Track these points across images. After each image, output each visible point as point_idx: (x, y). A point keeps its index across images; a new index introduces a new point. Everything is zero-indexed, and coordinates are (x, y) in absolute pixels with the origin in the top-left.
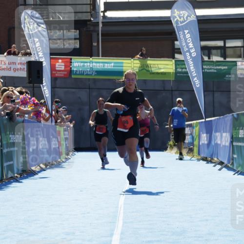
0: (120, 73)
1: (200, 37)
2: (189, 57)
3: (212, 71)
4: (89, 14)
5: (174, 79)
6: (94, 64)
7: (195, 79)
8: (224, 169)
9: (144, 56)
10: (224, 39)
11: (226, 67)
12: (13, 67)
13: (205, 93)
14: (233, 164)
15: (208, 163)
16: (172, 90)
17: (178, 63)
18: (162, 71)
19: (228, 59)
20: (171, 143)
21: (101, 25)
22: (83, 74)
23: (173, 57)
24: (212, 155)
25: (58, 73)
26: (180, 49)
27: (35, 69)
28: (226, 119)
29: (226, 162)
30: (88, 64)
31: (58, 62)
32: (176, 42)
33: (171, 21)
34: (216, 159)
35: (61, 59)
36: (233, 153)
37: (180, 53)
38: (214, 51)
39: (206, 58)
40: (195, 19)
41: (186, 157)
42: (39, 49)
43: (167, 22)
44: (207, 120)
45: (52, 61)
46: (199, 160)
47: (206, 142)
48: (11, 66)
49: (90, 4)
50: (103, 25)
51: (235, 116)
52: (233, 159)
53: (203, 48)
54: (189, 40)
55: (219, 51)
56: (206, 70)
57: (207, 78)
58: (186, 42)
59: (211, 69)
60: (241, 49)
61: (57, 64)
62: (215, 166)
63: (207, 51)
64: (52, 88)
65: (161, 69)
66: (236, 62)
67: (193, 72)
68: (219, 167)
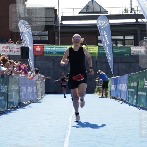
1: (111, 34)
3: (118, 52)
4: (53, 22)
5: (98, 56)
6: (56, 48)
7: (109, 56)
8: (124, 103)
10: (124, 36)
11: (125, 50)
13: (114, 63)
14: (128, 100)
15: (115, 100)
16: (97, 62)
17: (100, 48)
18: (92, 52)
19: (126, 46)
20: (96, 89)
21: (59, 28)
22: (50, 53)
23: (97, 45)
24: (117, 96)
25: (37, 53)
26: (101, 40)
27: (25, 51)
28: (125, 77)
29: (125, 99)
30: (53, 48)
31: (37, 47)
32: (99, 37)
33: (97, 26)
34: (120, 98)
35: (39, 46)
36: (128, 95)
37: (101, 42)
38: (118, 42)
39: (114, 45)
40: (109, 25)
42: (28, 41)
43: (95, 26)
44: (115, 77)
45: (34, 47)
46: (111, 98)
47: (114, 89)
48: (12, 49)
49: (54, 17)
50: (61, 28)
51: (130, 75)
52: (128, 98)
53: (113, 40)
54: (106, 36)
55: (121, 41)
56: (114, 51)
57: (115, 55)
58: (104, 37)
59: (117, 51)
60: (132, 41)
61: (37, 49)
62: (119, 101)
63: (115, 41)
64: (34, 61)
65: (91, 51)
66: (130, 47)
67: (108, 52)
68: (121, 102)
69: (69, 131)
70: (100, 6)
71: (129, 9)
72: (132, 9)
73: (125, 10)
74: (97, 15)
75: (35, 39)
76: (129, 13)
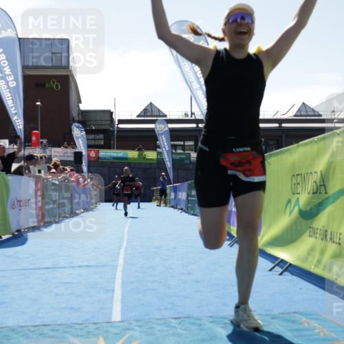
0: (126, 159)
1: (171, 139)
2: (164, 150)
3: (177, 158)
4: (109, 126)
5: (156, 163)
6: (111, 154)
7: (168, 162)
8: (183, 213)
9: (139, 150)
10: (184, 141)
11: (185, 156)
12: (66, 155)
13: (174, 170)
14: (188, 209)
15: (174, 209)
16: (155, 169)
17: (159, 153)
18: (149, 158)
19: (186, 152)
20: (154, 198)
21: (116, 132)
22: (106, 159)
23: (156, 150)
24: (177, 205)
25: (92, 158)
26: (159, 146)
27: (78, 156)
28: (185, 185)
29: (184, 208)
30: (108, 153)
31: (92, 152)
32: (157, 142)
33: (155, 130)
34: (179, 207)
35: (93, 150)
36: (188, 203)
37: (159, 148)
38: (178, 147)
39: (174, 151)
41: (162, 205)
42: (81, 145)
43: (152, 130)
44: (174, 185)
45: (88, 151)
46: (170, 207)
47: (174, 198)
49: (110, 120)
52: (188, 207)
54: (165, 141)
55: (181, 147)
56: (174, 158)
57: (174, 162)
58: (163, 142)
60: (193, 147)
61: (91, 154)
63: (174, 147)
64: (88, 167)
65: (149, 156)
66: (190, 153)
67: (167, 158)
68: (180, 211)
69: (125, 242)
70: (159, 110)
71: (190, 114)
72: (192, 114)
73: (185, 114)
74: (155, 118)
75: (90, 143)
76: (190, 118)
